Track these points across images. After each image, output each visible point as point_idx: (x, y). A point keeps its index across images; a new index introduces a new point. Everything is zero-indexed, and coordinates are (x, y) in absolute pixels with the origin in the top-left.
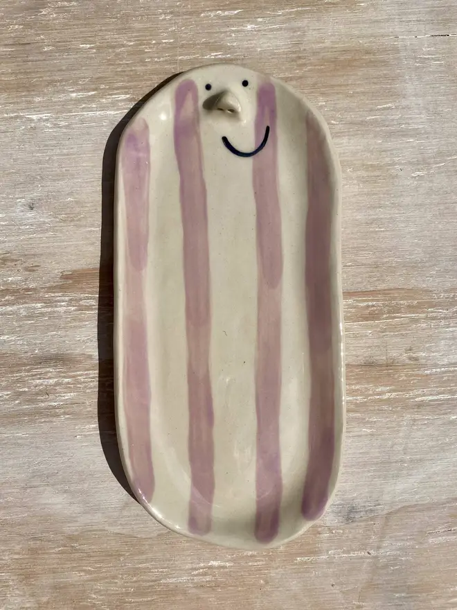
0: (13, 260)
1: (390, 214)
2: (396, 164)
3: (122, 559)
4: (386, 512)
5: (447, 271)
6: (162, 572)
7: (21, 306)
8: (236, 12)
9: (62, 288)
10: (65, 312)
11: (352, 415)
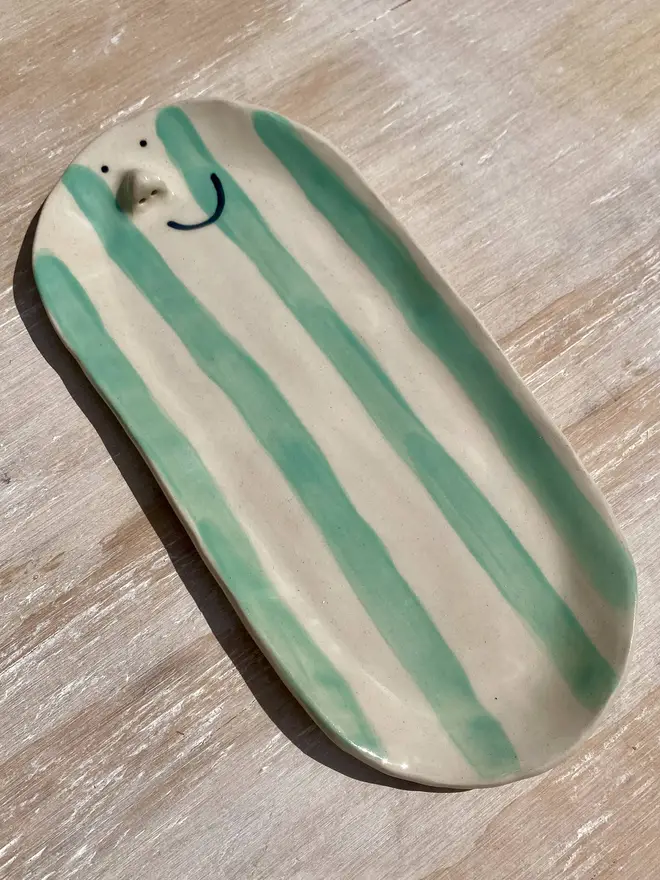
0: (18, 569)
1: (485, 220)
2: (450, 162)
5: (600, 246)
7: (67, 627)
8: (142, 102)
9: (114, 564)
10: (138, 595)
11: (617, 491)
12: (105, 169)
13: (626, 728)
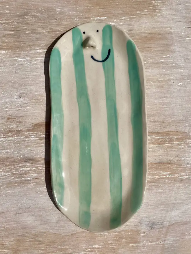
0: (12, 119)
1: (169, 100)
2: (171, 80)
3: (56, 244)
4: (167, 225)
6: (73, 250)
7: (15, 138)
8: (105, 18)
9: (33, 130)
10: (34, 140)
11: (153, 184)
12: (84, 33)
13: (118, 233)
